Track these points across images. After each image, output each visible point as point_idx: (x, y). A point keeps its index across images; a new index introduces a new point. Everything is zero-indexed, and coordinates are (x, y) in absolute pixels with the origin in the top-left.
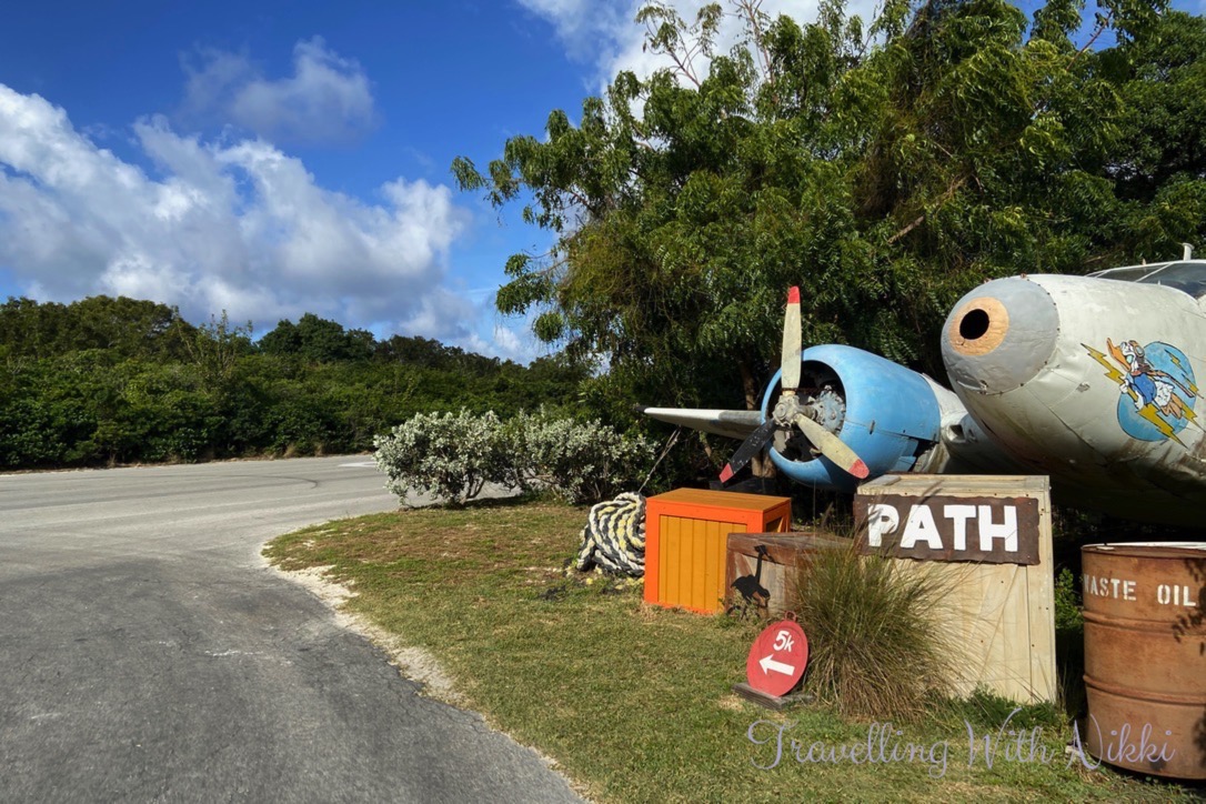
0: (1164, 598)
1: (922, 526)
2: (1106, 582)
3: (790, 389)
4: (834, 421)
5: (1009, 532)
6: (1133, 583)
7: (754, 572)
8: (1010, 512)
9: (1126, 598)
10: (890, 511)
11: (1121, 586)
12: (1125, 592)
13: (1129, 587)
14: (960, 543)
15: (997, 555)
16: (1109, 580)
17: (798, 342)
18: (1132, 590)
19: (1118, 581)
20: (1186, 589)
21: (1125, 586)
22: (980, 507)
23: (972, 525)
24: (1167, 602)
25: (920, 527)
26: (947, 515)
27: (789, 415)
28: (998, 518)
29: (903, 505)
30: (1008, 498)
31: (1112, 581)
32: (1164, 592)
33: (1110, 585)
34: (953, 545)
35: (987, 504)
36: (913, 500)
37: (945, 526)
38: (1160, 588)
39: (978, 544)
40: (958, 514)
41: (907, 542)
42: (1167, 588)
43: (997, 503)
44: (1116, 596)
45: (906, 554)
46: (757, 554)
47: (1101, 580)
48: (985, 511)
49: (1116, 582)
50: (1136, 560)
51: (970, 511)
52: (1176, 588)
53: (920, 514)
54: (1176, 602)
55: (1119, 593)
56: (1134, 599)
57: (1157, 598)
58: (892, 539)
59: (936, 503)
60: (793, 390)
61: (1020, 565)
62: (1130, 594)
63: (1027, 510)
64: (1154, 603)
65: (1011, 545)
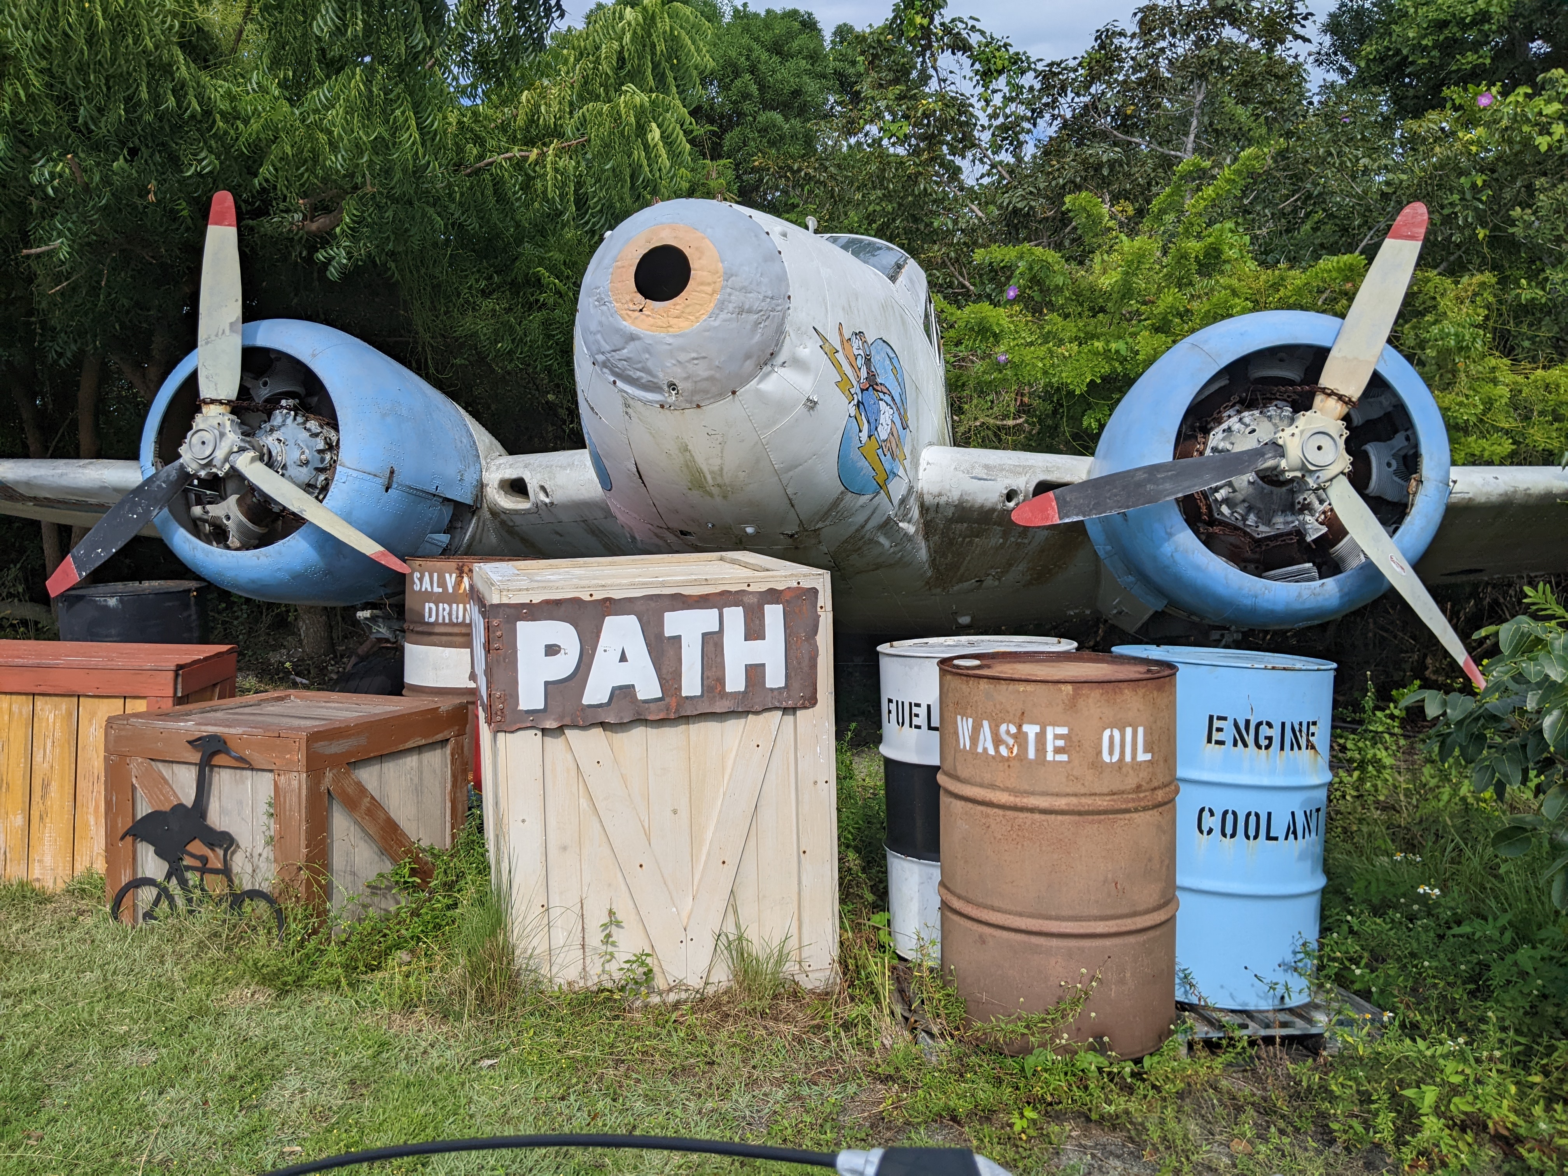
0: (1111, 753)
1: (623, 658)
2: (1013, 730)
3: (220, 402)
4: (304, 470)
5: (772, 651)
6: (1064, 731)
7: (188, 797)
8: (774, 615)
9: (1050, 757)
11: (1041, 738)
12: (1050, 748)
13: (1057, 737)
14: (691, 682)
15: (754, 698)
16: (1020, 727)
17: (235, 309)
18: (1060, 743)
19: (1037, 729)
20: (1141, 730)
21: (1050, 736)
22: (725, 610)
23: (712, 645)
24: (1116, 758)
26: (669, 631)
27: (220, 455)
30: (771, 591)
31: (1026, 728)
32: (1111, 738)
33: (1020, 737)
34: (679, 689)
35: (736, 605)
37: (665, 653)
38: (1107, 733)
39: (721, 681)
40: (691, 626)
42: (1117, 734)
43: (754, 600)
44: (1031, 754)
46: (196, 757)
47: (1003, 728)
48: (735, 616)
49: (1031, 730)
50: (1069, 687)
51: (708, 619)
52: (1129, 731)
54: (1128, 758)
55: (1037, 750)
56: (1064, 758)
57: (1099, 753)
60: (229, 402)
61: (786, 710)
62: (1058, 750)
64: (1097, 764)
65: (775, 678)
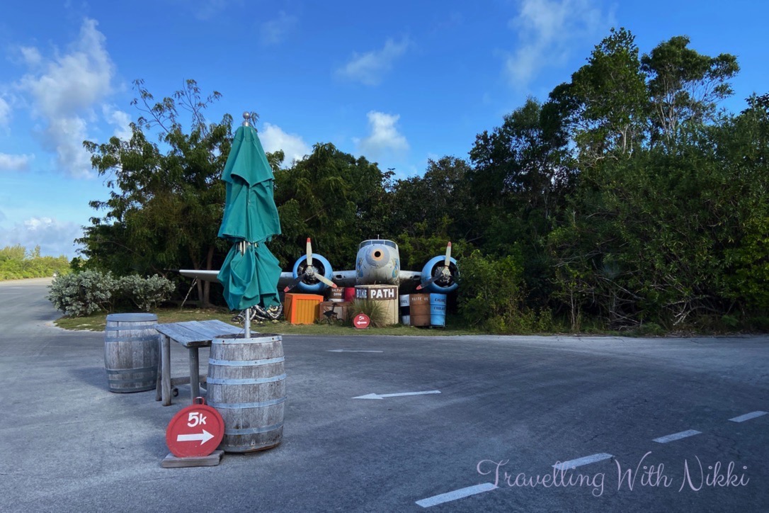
5: (393, 294)
8: (393, 290)
10: (375, 291)
14: (386, 296)
15: (391, 298)
23: (387, 292)
25: (380, 294)
26: (383, 291)
28: (391, 291)
29: (377, 289)
30: (393, 287)
34: (384, 297)
35: (389, 289)
36: (379, 289)
37: (383, 293)
39: (388, 296)
40: (385, 291)
41: (377, 297)
43: (391, 288)
45: (377, 299)
51: (387, 290)
53: (380, 291)
58: (375, 297)
59: (382, 289)
61: (394, 300)
63: (395, 289)
65: (393, 296)
